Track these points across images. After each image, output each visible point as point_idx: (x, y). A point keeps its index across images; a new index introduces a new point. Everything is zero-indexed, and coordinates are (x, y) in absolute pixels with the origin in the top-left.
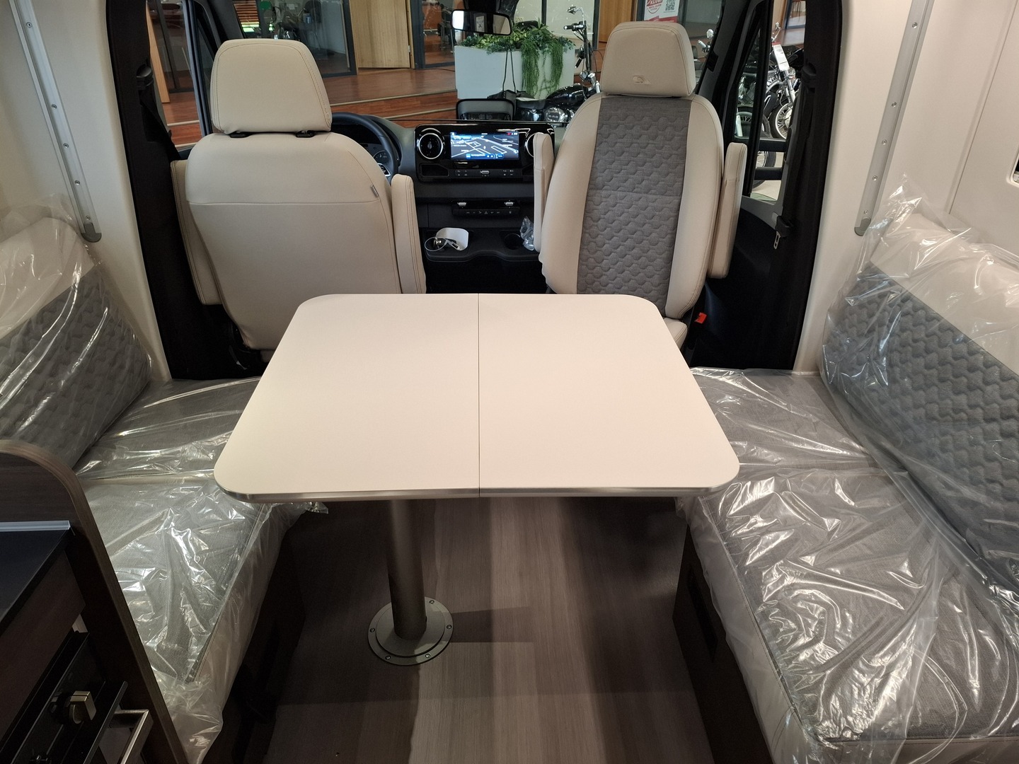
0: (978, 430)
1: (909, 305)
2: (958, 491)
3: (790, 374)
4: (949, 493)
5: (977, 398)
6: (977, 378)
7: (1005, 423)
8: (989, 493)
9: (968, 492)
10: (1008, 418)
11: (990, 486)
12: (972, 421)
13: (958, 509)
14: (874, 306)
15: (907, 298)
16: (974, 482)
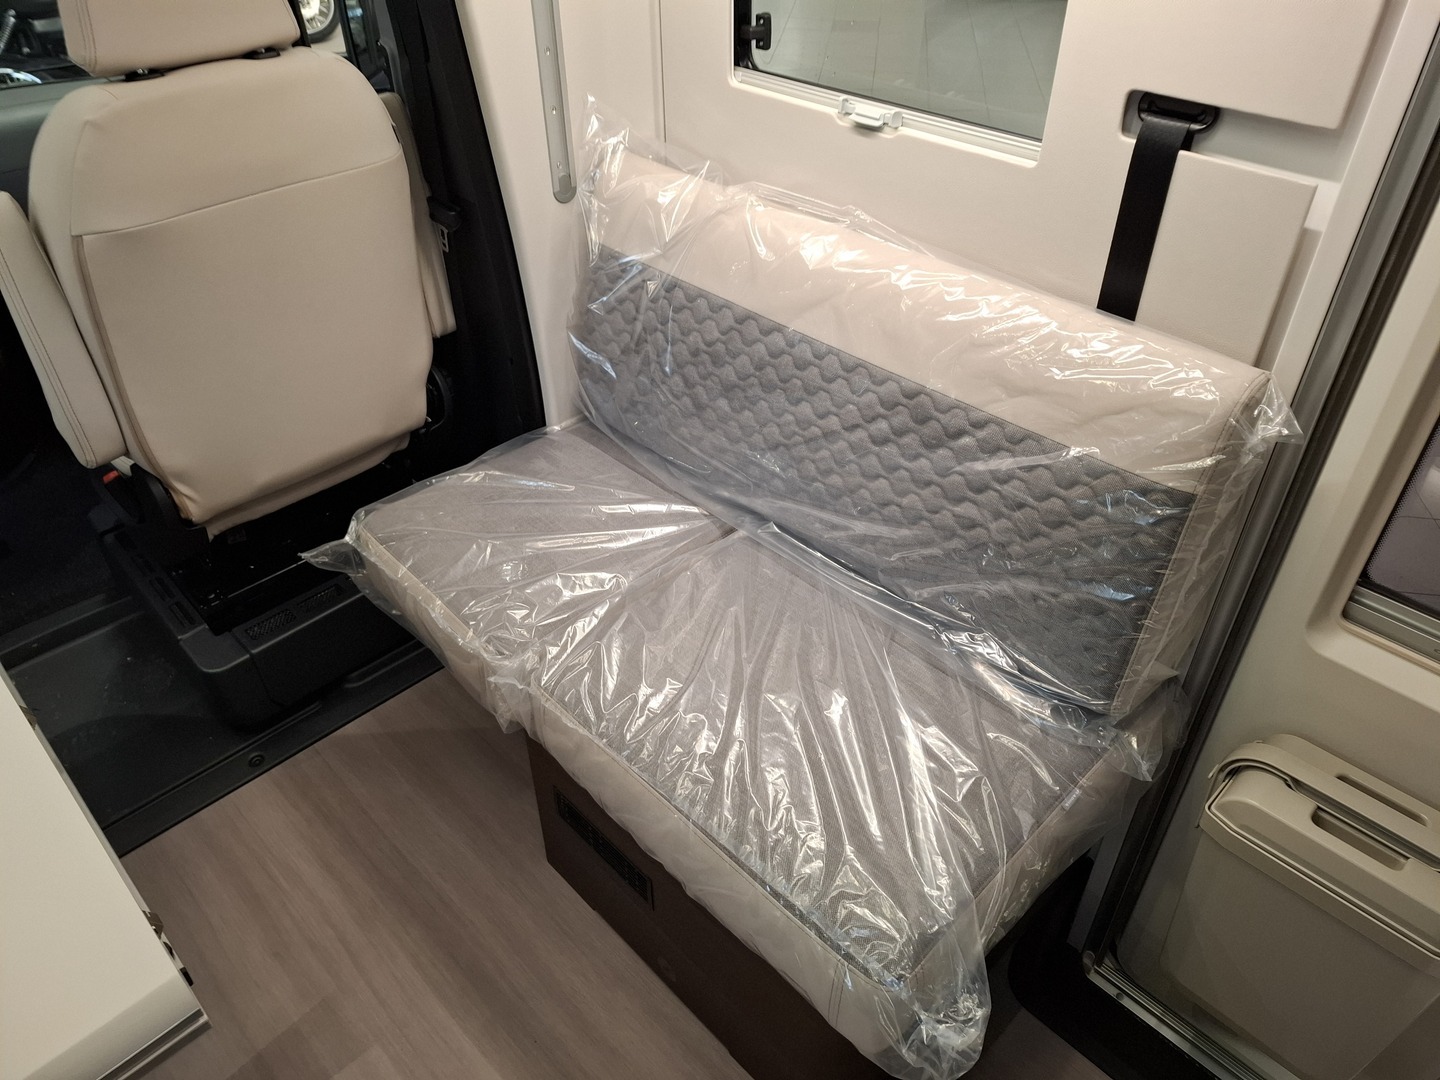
0: (842, 444)
1: (679, 294)
2: (846, 528)
3: (545, 434)
4: (836, 534)
5: (823, 401)
6: (813, 373)
7: (874, 427)
8: (888, 521)
9: (860, 527)
10: (873, 419)
11: (886, 511)
12: (829, 435)
13: (856, 551)
14: (630, 306)
15: (671, 286)
16: (864, 514)
